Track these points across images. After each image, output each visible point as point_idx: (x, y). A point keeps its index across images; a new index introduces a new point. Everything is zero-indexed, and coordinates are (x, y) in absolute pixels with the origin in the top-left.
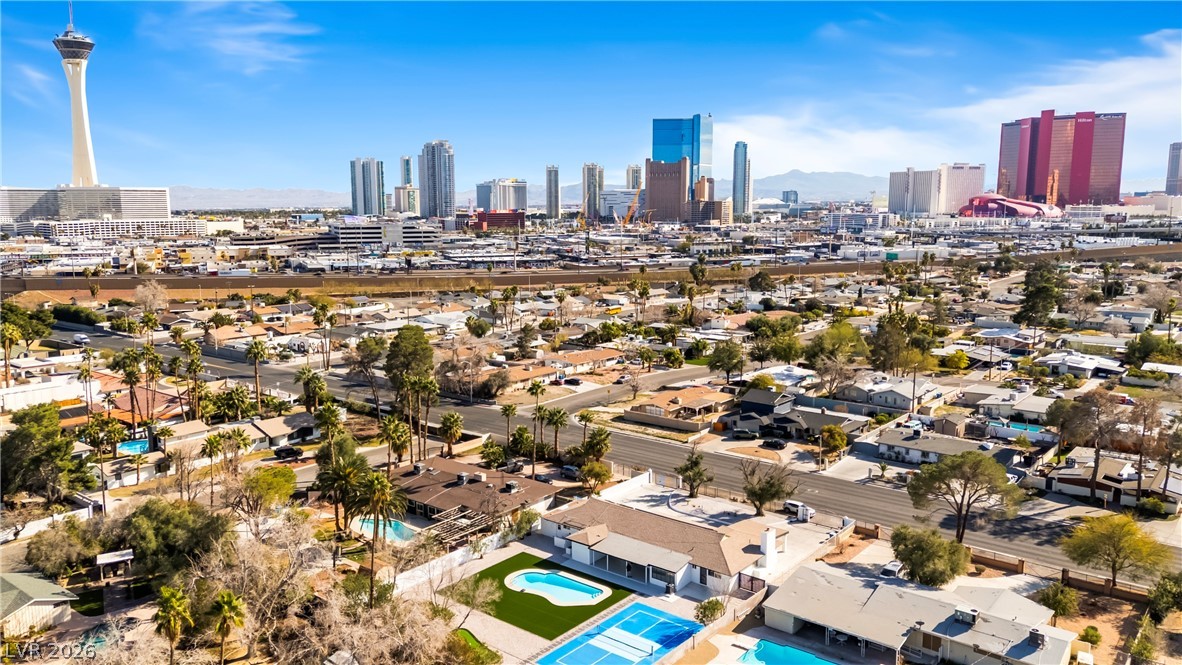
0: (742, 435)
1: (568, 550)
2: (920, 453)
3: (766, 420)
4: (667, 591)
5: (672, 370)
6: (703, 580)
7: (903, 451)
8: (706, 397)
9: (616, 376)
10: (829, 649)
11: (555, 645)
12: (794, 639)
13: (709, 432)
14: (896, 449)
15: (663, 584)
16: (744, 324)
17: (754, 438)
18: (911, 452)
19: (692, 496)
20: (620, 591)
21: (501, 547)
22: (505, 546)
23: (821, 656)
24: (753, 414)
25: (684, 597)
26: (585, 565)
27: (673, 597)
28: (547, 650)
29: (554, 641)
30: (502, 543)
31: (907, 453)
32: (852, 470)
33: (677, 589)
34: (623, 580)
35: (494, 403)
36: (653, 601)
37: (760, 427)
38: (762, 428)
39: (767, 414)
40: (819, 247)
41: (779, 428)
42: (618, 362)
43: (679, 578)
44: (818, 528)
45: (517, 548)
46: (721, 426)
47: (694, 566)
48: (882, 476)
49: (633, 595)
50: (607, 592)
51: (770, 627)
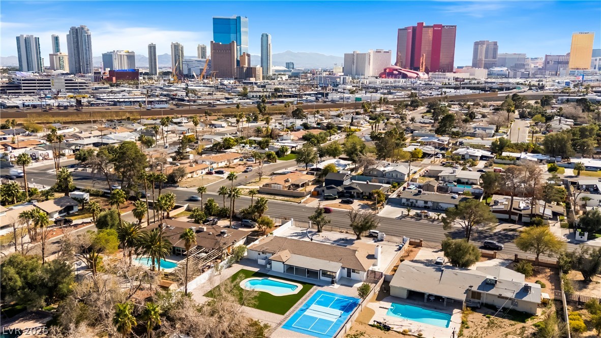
0: (329, 197)
2: (423, 202)
3: (340, 189)
4: (333, 282)
5: (271, 163)
6: (349, 275)
7: (415, 201)
8: (302, 178)
9: (243, 168)
10: (427, 304)
11: (287, 317)
12: (408, 301)
13: (310, 197)
14: (411, 201)
16: (301, 137)
17: (335, 199)
18: (418, 201)
19: (319, 231)
20: (307, 286)
22: (230, 266)
23: (425, 308)
24: (333, 186)
25: (342, 285)
26: (281, 273)
27: (336, 286)
28: (284, 320)
29: (285, 315)
30: (228, 265)
31: (417, 202)
32: (391, 213)
34: (305, 279)
35: (178, 186)
36: (326, 289)
37: (338, 192)
38: (338, 193)
39: (340, 186)
40: (316, 94)
41: (347, 192)
42: (240, 160)
43: (337, 275)
44: (390, 243)
46: (316, 193)
47: (343, 268)
48: (408, 215)
49: (315, 287)
50: (300, 287)
51: (393, 296)
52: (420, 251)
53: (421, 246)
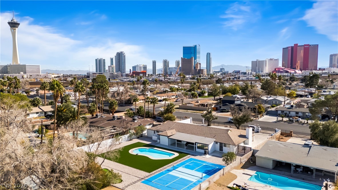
1: (158, 141)
2: (295, 113)
3: (232, 106)
4: (205, 153)
5: (194, 99)
6: (221, 149)
8: (208, 102)
9: (175, 100)
10: (295, 175)
11: (152, 175)
15: (203, 151)
17: (228, 111)
19: (208, 125)
20: (182, 154)
21: (129, 141)
22: (131, 140)
24: (227, 104)
25: (213, 156)
26: (166, 146)
27: (208, 156)
28: (147, 177)
29: (151, 173)
30: (129, 138)
32: (269, 119)
33: (210, 153)
34: (184, 150)
35: (132, 106)
36: (198, 158)
37: (230, 108)
39: (232, 104)
42: (176, 97)
43: (210, 147)
45: (136, 141)
46: (215, 108)
47: (216, 143)
48: (282, 120)
49: (189, 156)
50: (177, 155)
51: (259, 167)
52: (290, 139)
53: (292, 136)
